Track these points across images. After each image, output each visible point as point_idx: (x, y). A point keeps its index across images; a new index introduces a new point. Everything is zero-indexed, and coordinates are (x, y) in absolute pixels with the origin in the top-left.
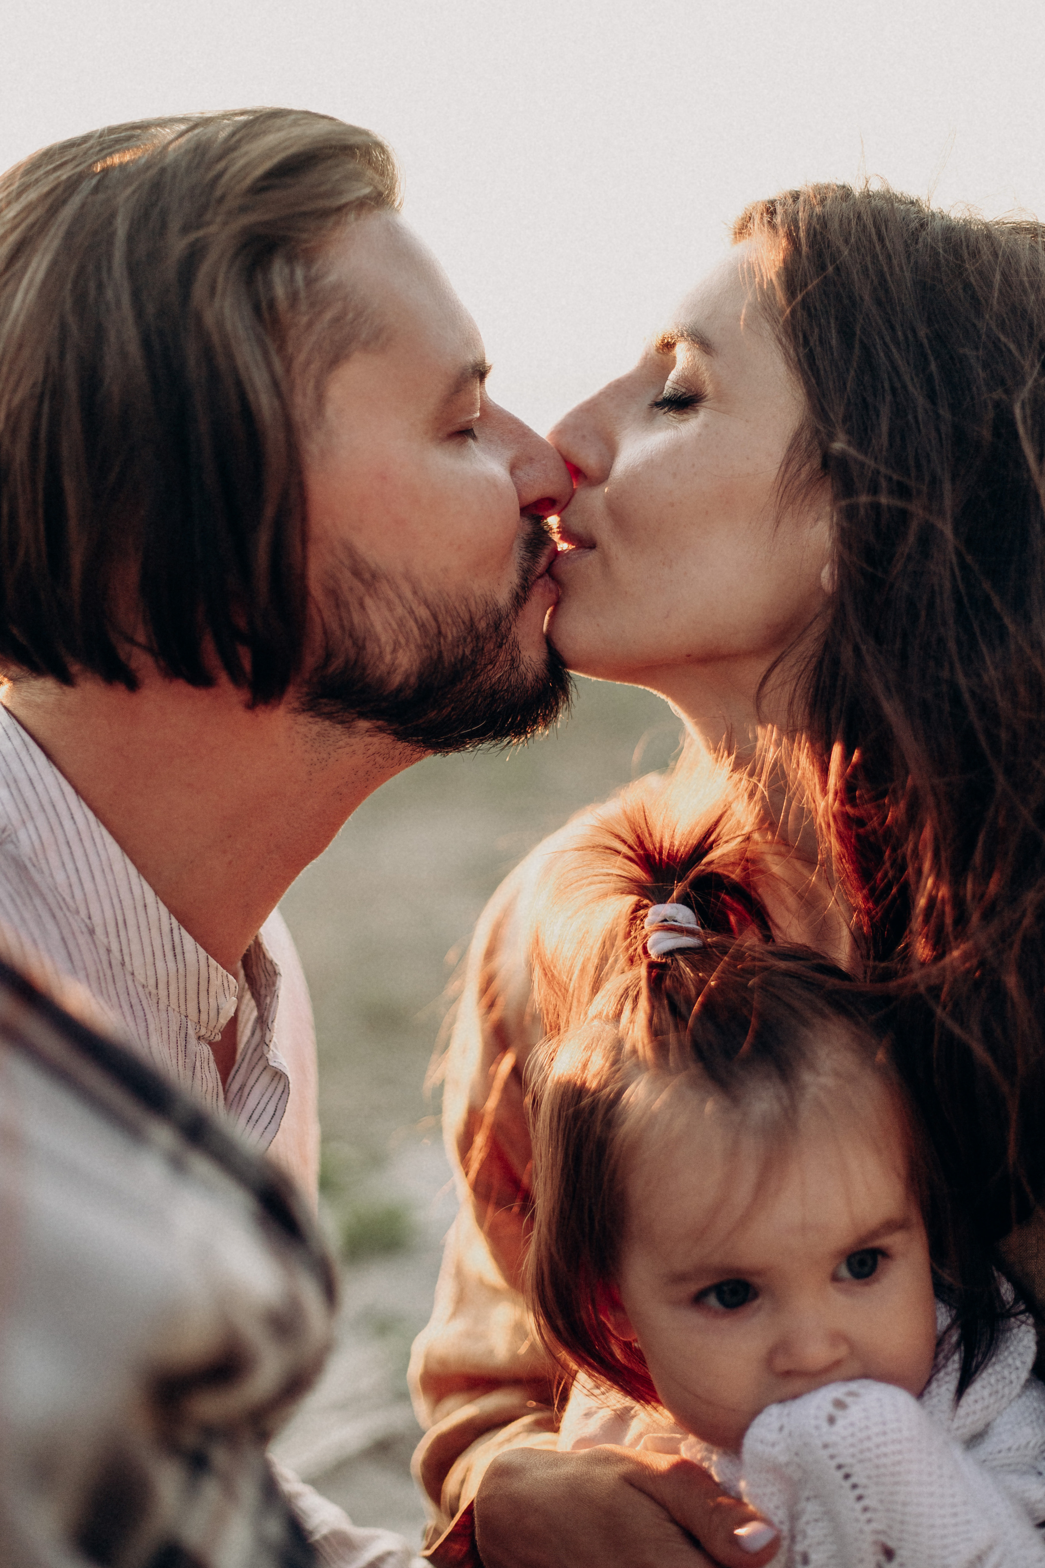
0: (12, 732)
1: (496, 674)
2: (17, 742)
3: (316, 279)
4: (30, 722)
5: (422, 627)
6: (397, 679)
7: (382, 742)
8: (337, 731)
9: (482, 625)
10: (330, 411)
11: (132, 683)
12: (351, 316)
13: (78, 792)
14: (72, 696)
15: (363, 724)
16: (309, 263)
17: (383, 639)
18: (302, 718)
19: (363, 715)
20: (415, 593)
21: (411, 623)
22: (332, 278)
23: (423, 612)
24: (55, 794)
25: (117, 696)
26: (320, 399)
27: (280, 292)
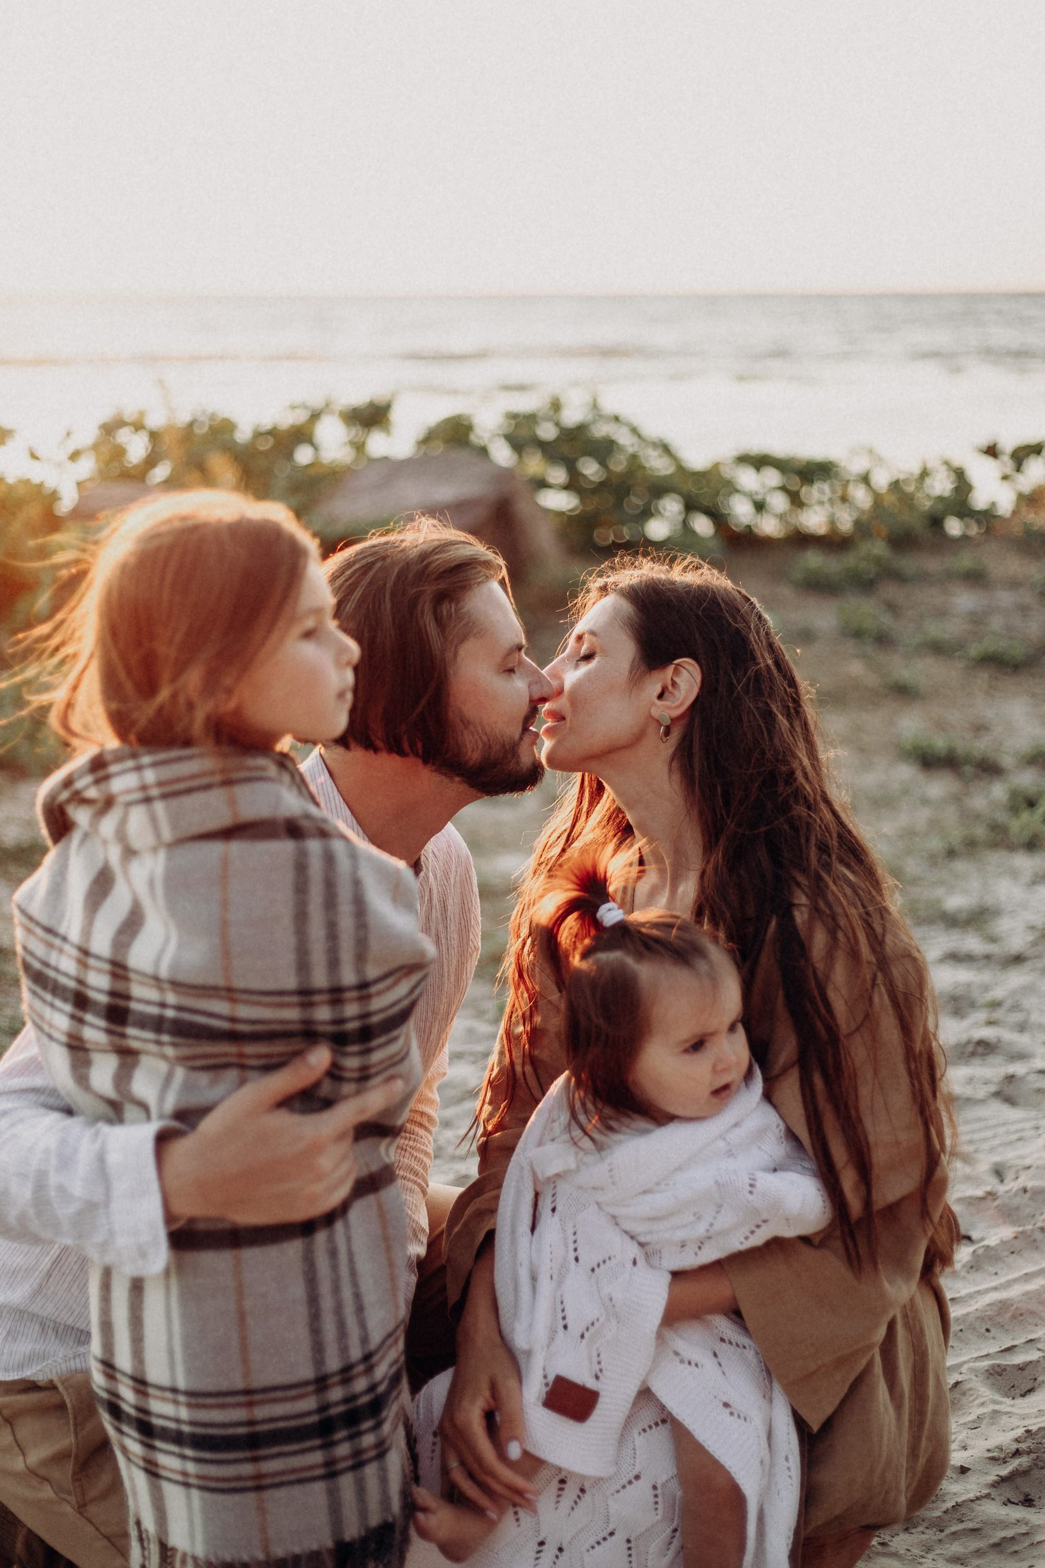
0: (319, 764)
1: (512, 766)
2: (320, 767)
3: (460, 609)
4: (328, 762)
5: (484, 744)
6: (471, 763)
7: (464, 787)
8: (446, 780)
9: (508, 747)
10: (459, 659)
11: (376, 750)
12: (471, 624)
13: (338, 790)
14: (350, 755)
15: (457, 779)
16: (457, 604)
17: (468, 746)
18: (434, 774)
19: (458, 775)
20: (482, 730)
21: (480, 743)
22: (465, 610)
23: (485, 738)
24: (330, 789)
25: (370, 755)
26: (456, 655)
27: (445, 613)
